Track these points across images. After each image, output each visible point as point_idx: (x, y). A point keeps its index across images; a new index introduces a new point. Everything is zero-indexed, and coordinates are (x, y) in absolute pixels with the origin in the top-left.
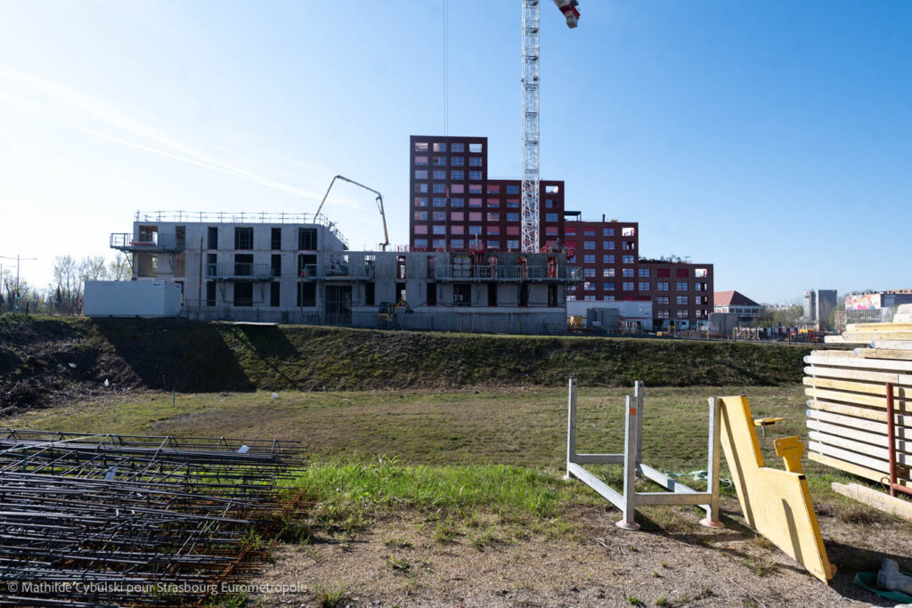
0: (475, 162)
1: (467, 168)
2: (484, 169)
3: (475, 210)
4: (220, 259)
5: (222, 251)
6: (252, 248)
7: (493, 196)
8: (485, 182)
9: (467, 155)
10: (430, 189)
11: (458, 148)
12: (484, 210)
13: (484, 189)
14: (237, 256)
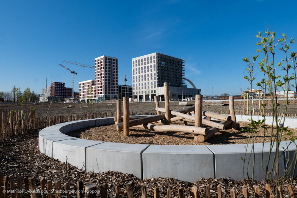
8: (64, 88)
12: (63, 91)
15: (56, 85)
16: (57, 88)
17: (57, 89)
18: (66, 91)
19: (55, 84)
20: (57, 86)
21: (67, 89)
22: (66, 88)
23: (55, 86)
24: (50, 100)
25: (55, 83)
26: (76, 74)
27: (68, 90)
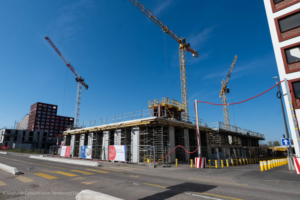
0: (53, 111)
1: (51, 112)
2: (56, 113)
3: (53, 122)
4: (25, 138)
5: (26, 136)
6: (33, 136)
7: (57, 120)
8: (56, 116)
9: (52, 109)
10: (41, 116)
11: (50, 107)
12: (55, 123)
13: (55, 118)
14: (29, 137)
15: (40, 109)
16: (41, 114)
17: (41, 118)
18: (59, 123)
19: (38, 107)
20: (42, 111)
21: (63, 119)
22: (60, 117)
23: (37, 110)
24: (12, 139)
25: (38, 103)
26: (87, 87)
27: (64, 122)
